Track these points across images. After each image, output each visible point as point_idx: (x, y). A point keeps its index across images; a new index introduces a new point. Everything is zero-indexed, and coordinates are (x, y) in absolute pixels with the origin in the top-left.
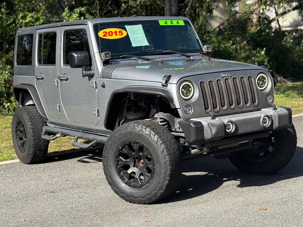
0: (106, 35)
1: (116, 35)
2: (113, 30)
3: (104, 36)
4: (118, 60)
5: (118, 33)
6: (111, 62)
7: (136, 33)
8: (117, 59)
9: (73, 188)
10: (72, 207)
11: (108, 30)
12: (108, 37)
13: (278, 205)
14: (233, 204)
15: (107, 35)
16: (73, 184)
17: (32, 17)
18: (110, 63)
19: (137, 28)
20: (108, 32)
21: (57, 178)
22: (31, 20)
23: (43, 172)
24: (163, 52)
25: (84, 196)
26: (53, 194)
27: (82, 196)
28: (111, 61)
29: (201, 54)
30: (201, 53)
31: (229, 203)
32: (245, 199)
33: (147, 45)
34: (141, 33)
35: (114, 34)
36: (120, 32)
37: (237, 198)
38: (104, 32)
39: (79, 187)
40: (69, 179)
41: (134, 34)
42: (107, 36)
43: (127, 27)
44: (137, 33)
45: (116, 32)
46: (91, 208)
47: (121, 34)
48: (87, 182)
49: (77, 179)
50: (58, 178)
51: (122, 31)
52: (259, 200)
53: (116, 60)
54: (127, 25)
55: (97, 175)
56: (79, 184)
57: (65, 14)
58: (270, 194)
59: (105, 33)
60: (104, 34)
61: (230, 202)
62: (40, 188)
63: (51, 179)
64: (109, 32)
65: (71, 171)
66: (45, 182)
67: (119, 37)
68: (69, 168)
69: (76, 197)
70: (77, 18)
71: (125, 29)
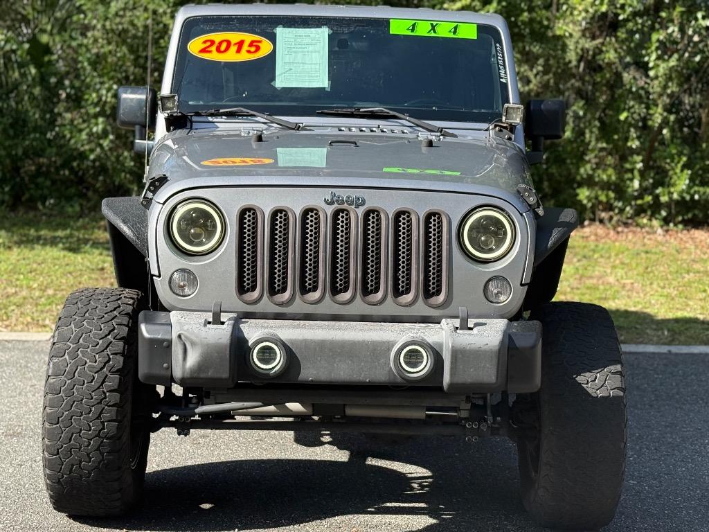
0: (209, 49)
1: (239, 51)
2: (234, 37)
3: (203, 51)
4: (215, 120)
5: (245, 47)
6: (192, 122)
7: (302, 52)
8: (212, 115)
11: (217, 37)
12: (214, 56)
15: (213, 48)
18: (189, 124)
19: (312, 36)
20: (217, 41)
24: (362, 110)
28: (194, 119)
29: (497, 128)
30: (496, 126)
33: (321, 86)
34: (319, 52)
35: (233, 49)
36: (255, 44)
38: (205, 42)
41: (295, 52)
42: (210, 52)
43: (280, 31)
44: (305, 50)
45: (241, 44)
47: (253, 49)
51: (260, 42)
53: (210, 119)
54: (284, 27)
59: (209, 44)
60: (205, 46)
64: (221, 43)
67: (244, 57)
71: (273, 38)
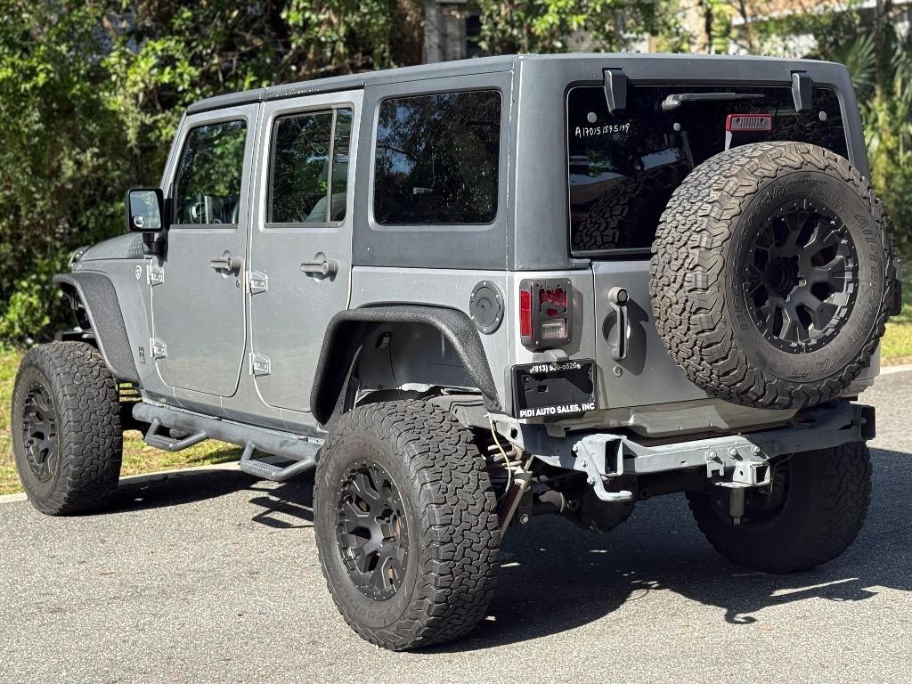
9: (119, 598)
10: (111, 660)
13: (716, 662)
14: (587, 659)
16: (122, 584)
17: (13, 65)
21: (74, 565)
22: (10, 74)
23: (34, 545)
25: (150, 624)
26: (57, 616)
27: (144, 624)
31: (575, 654)
32: (622, 644)
37: (598, 640)
39: (137, 594)
40: (109, 569)
46: (168, 664)
48: (162, 579)
49: (133, 570)
50: (77, 566)
52: (662, 649)
55: (195, 560)
56: (138, 587)
57: (115, 57)
58: (694, 629)
61: (579, 652)
62: (21, 597)
63: (55, 569)
65: (116, 543)
66: (37, 577)
68: (113, 535)
69: (127, 628)
70: (151, 69)
